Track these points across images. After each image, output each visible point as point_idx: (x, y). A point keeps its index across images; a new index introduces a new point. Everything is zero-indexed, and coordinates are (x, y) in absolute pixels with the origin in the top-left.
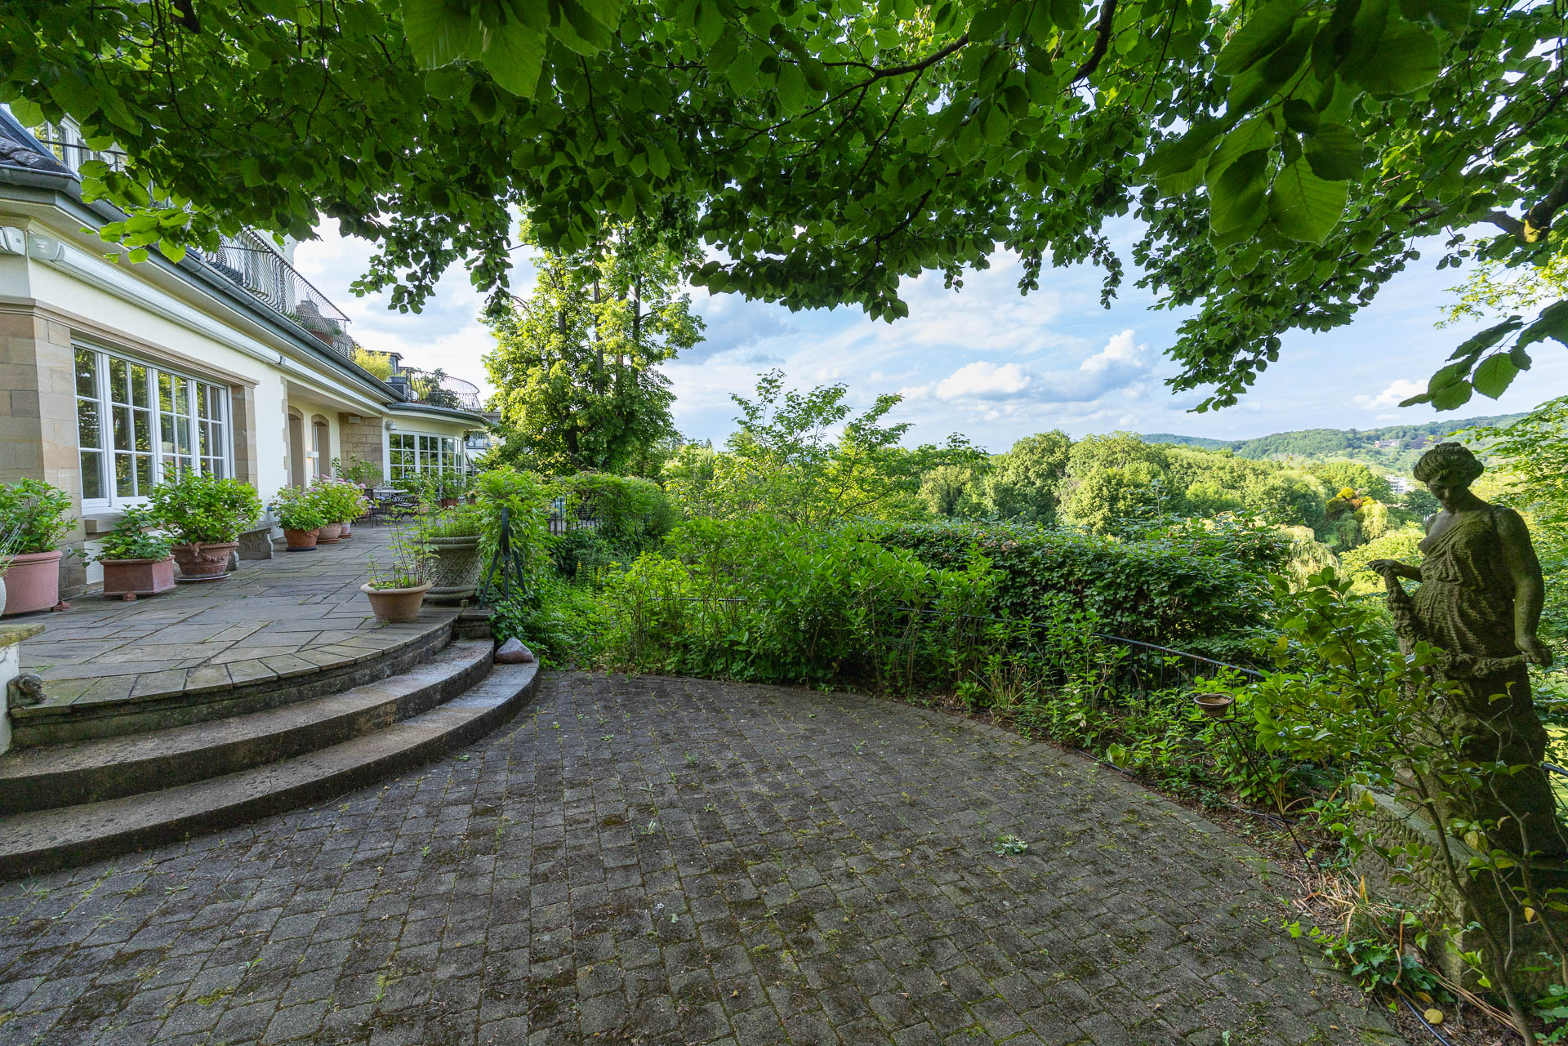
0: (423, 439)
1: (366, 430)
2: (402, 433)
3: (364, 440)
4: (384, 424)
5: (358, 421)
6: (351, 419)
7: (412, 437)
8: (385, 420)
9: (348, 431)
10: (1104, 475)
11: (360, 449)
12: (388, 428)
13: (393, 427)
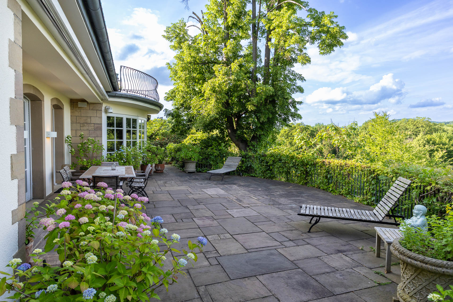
0: (128, 120)
1: (91, 113)
2: (115, 116)
3: (89, 121)
4: (103, 108)
5: (84, 105)
6: (80, 104)
7: (122, 118)
8: (104, 105)
9: (77, 114)
10: (426, 139)
11: (85, 128)
12: (106, 111)
13: (110, 111)
